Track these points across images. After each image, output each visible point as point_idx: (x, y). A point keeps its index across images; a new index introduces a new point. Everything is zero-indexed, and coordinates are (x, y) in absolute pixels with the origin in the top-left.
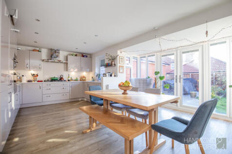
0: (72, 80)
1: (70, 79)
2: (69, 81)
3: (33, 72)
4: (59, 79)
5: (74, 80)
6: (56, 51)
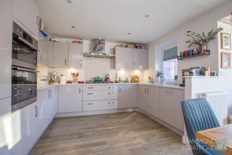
0: (120, 81)
1: (118, 79)
2: (116, 82)
4: (103, 80)
5: (123, 82)
6: (100, 41)
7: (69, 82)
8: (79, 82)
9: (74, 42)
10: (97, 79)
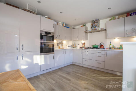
2: (110, 48)
3: (83, 42)
4: (99, 47)
5: (117, 48)
6: (95, 21)
7: (81, 48)
8: (86, 48)
9: (81, 26)
10: (94, 46)
